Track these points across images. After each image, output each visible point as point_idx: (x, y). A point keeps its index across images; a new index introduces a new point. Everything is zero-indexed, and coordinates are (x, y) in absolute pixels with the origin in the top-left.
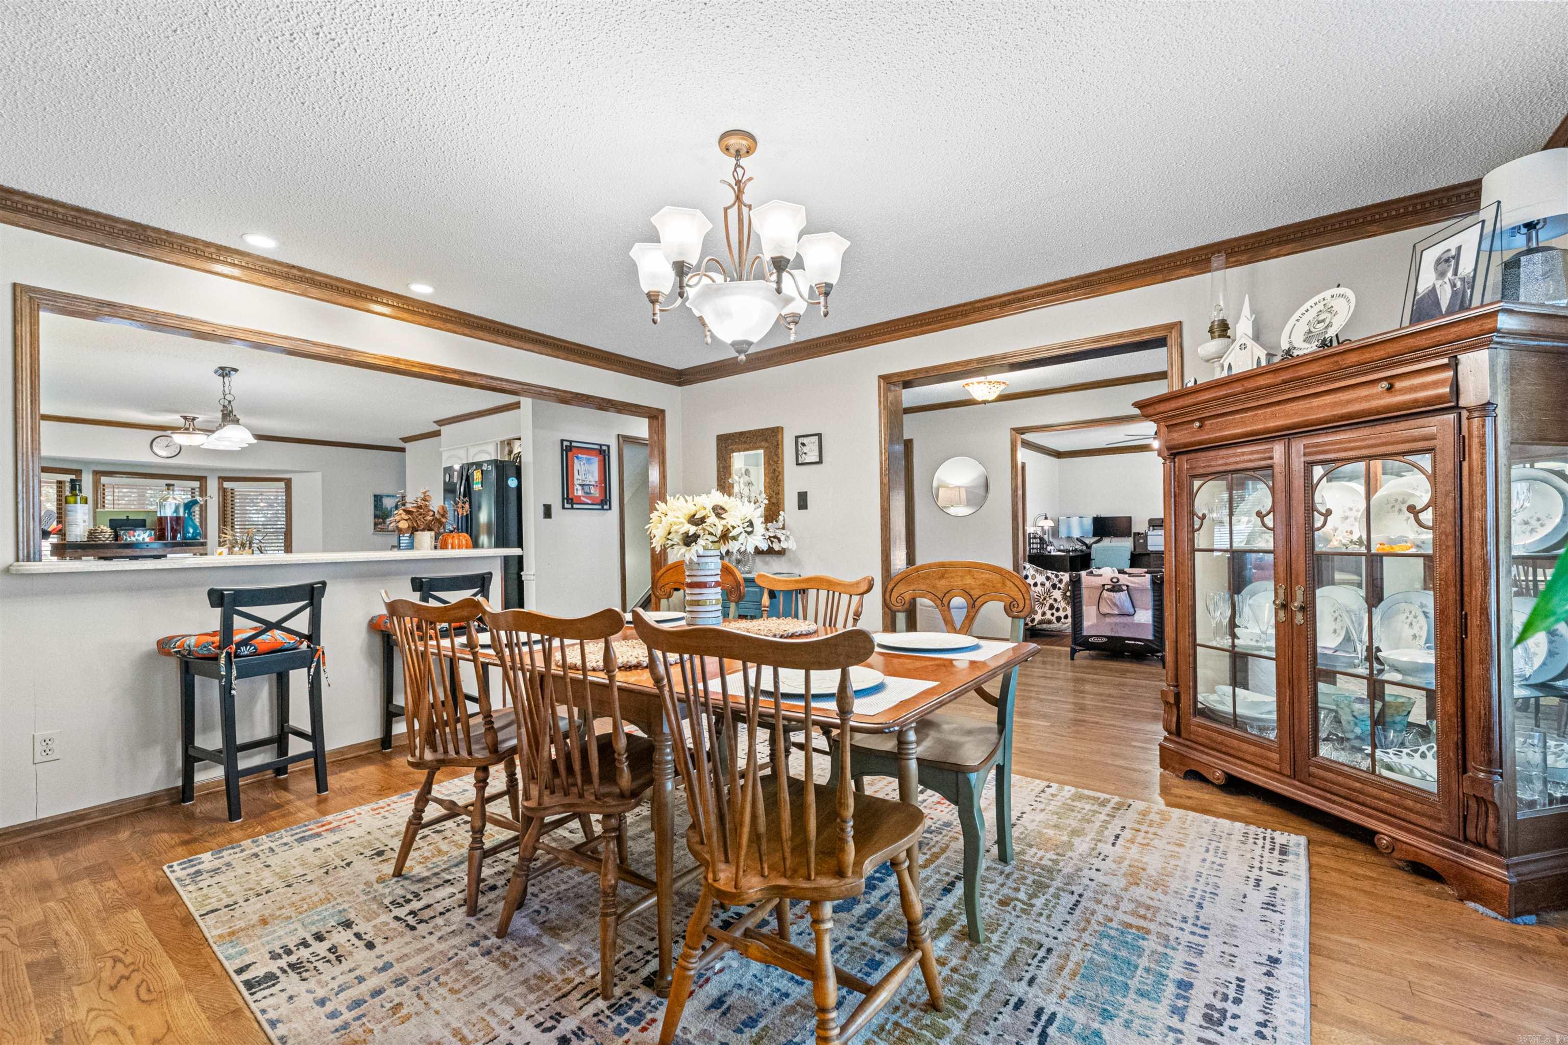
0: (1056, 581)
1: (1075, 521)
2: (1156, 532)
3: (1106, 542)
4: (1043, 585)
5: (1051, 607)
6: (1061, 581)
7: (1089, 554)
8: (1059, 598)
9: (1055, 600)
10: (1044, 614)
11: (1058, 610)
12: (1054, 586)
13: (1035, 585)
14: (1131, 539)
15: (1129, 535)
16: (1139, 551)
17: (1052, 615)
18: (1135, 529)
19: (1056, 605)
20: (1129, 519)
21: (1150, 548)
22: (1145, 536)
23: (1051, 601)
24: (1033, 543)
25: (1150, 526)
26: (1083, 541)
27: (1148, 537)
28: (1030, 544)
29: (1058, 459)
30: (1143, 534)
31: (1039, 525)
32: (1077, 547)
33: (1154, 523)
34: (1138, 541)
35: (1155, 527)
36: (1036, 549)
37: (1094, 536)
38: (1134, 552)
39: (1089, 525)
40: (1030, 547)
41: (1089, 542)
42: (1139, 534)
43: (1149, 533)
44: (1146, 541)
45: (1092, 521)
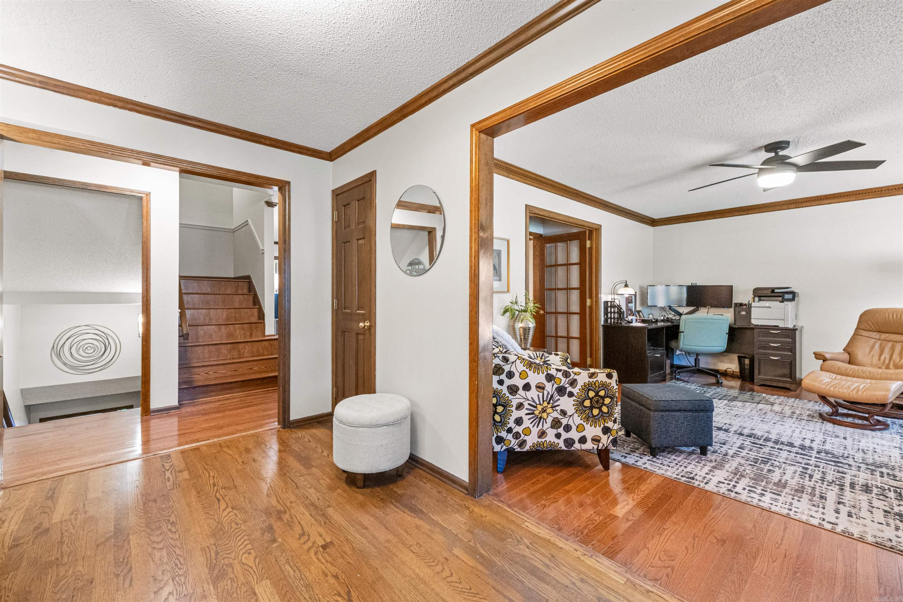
0: (564, 382)
1: (660, 289)
2: (762, 303)
3: (703, 313)
4: (540, 387)
5: (556, 424)
6: (573, 383)
7: (678, 327)
8: (570, 409)
9: (563, 413)
10: (542, 434)
11: (568, 428)
12: (561, 391)
13: (527, 387)
14: (732, 310)
15: (730, 306)
16: (739, 325)
17: (558, 436)
18: (736, 300)
19: (564, 421)
20: (730, 288)
21: (754, 322)
22: (749, 307)
23: (555, 415)
24: (611, 313)
25: (755, 296)
26: (676, 311)
27: (752, 309)
28: (606, 313)
29: (653, 226)
30: (746, 305)
31: (618, 293)
32: (670, 316)
33: (760, 293)
34: (739, 312)
35: (762, 298)
36: (614, 318)
37: (688, 305)
38: (734, 326)
39: (681, 293)
40: (607, 316)
41: (681, 312)
42: (741, 305)
43: (753, 304)
44: (749, 313)
45: (685, 290)
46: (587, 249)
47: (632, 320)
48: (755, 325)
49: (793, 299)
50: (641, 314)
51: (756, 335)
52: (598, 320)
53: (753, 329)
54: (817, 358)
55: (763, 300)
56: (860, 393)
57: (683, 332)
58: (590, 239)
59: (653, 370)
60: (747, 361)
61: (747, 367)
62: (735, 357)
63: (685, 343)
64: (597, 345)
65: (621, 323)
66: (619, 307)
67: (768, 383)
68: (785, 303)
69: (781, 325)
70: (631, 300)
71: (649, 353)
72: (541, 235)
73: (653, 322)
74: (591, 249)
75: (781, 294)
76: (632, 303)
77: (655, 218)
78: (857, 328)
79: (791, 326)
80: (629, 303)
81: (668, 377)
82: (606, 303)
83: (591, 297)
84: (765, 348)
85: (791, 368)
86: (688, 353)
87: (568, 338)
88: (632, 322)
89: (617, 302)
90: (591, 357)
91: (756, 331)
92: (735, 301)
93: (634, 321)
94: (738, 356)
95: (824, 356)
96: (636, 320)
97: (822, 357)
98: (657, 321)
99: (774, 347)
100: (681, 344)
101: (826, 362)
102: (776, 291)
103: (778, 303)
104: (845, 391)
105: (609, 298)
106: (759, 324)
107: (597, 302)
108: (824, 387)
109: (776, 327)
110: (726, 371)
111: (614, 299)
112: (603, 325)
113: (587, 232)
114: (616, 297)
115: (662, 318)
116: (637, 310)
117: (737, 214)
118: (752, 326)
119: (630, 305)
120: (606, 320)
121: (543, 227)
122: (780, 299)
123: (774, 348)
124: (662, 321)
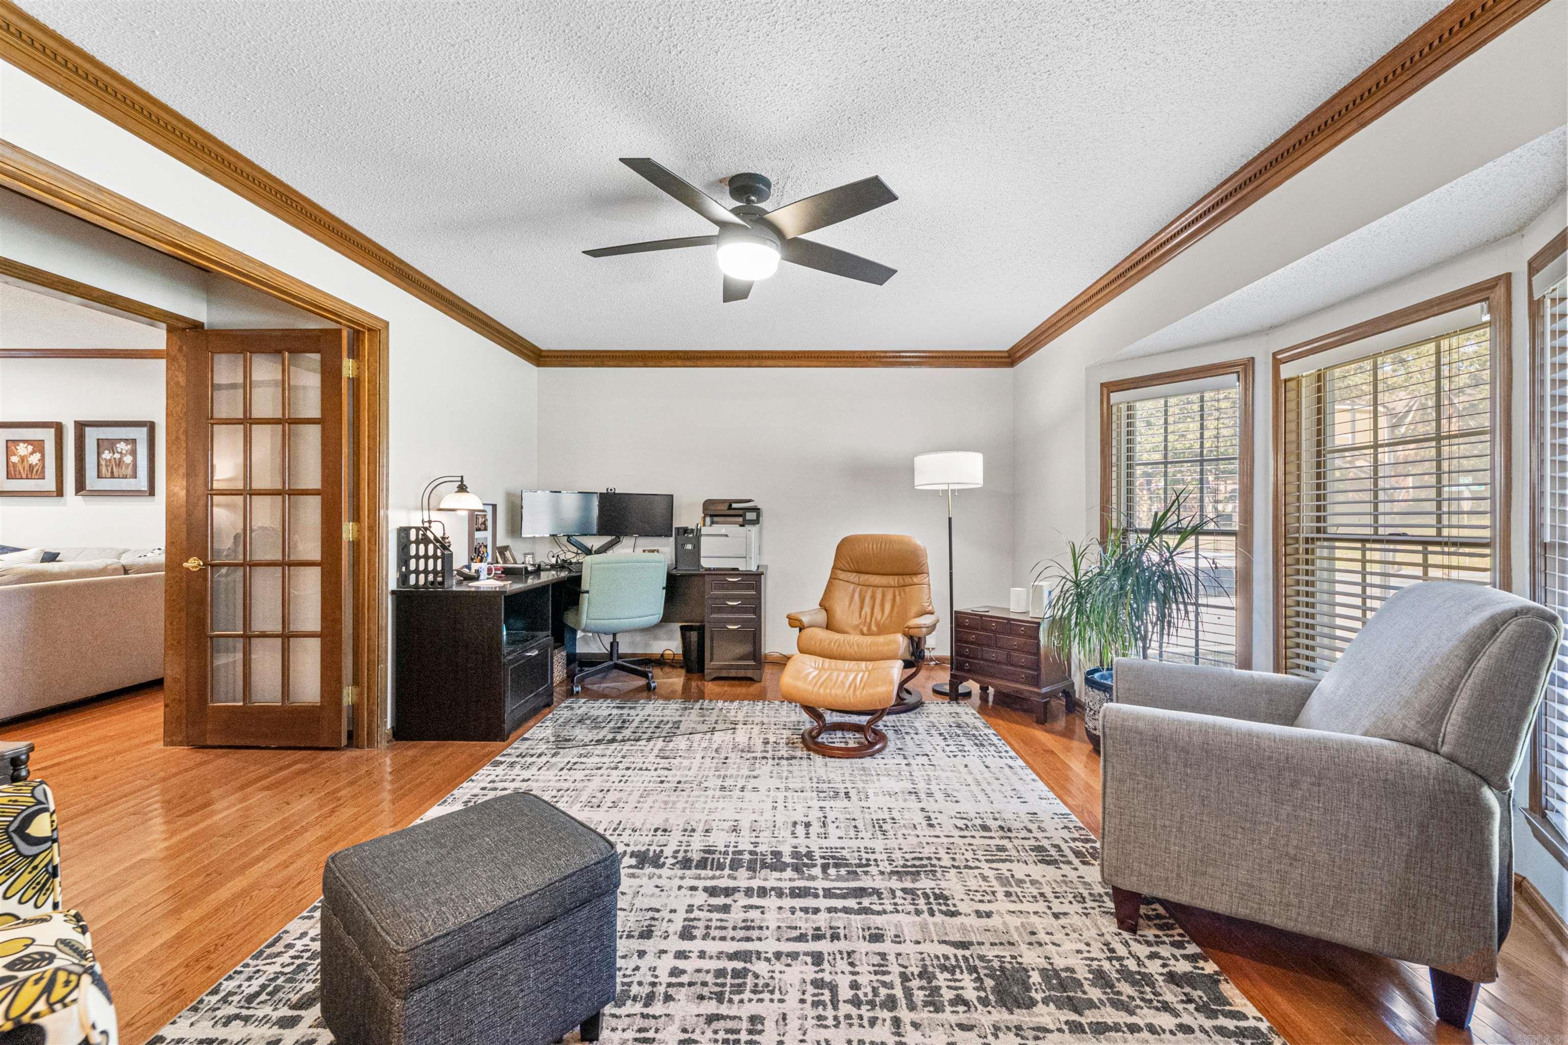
2: (716, 529)
3: (626, 548)
7: (579, 580)
14: (672, 540)
15: (669, 534)
16: (683, 570)
18: (679, 522)
20: (670, 499)
21: (705, 563)
22: (697, 536)
24: (417, 557)
25: (705, 515)
26: (581, 544)
27: (703, 539)
28: (404, 558)
29: (538, 365)
30: (692, 530)
31: (442, 506)
32: (569, 556)
33: (713, 509)
34: (683, 545)
35: (715, 519)
36: (426, 572)
37: (602, 532)
38: (674, 572)
39: (586, 509)
40: (407, 566)
41: (589, 546)
42: (686, 530)
43: (704, 531)
44: (697, 547)
45: (595, 502)
46: (344, 384)
47: (477, 571)
48: (707, 569)
49: (756, 522)
50: (508, 554)
51: (707, 586)
52: (375, 577)
53: (703, 575)
54: (792, 626)
55: (717, 523)
56: (858, 693)
57: (587, 592)
58: (355, 353)
59: (521, 690)
60: (694, 636)
61: (694, 646)
62: (676, 627)
63: (591, 616)
64: (375, 650)
65: (442, 583)
66: (443, 544)
67: (724, 674)
68: (748, 527)
69: (742, 568)
70: (484, 523)
71: (509, 654)
72: (196, 326)
73: (528, 573)
74: (356, 382)
75: (741, 512)
76: (486, 529)
77: (543, 347)
78: (834, 568)
79: (754, 568)
80: (478, 530)
81: (558, 691)
82: (404, 532)
83: (356, 517)
84: (720, 610)
85: (754, 643)
86: (598, 632)
87: (287, 636)
88: (476, 578)
89: (437, 531)
90: (356, 682)
91: (708, 579)
92: (677, 524)
93: (484, 575)
94: (682, 628)
95: (800, 621)
96: (489, 571)
97: (798, 623)
98: (538, 570)
99: (732, 607)
100: (584, 617)
101: (805, 632)
102: (734, 506)
103: (736, 528)
104: (839, 692)
105: (415, 519)
106: (712, 566)
107: (374, 528)
108: (810, 688)
109: (734, 571)
110: (662, 655)
111: (430, 522)
112: (393, 592)
113: (345, 334)
114: (435, 515)
115: (553, 561)
116: (499, 544)
117: (679, 363)
118: (702, 571)
119: (478, 535)
120: (403, 579)
121: (209, 302)
122: (741, 519)
123: (733, 609)
124: (553, 567)
